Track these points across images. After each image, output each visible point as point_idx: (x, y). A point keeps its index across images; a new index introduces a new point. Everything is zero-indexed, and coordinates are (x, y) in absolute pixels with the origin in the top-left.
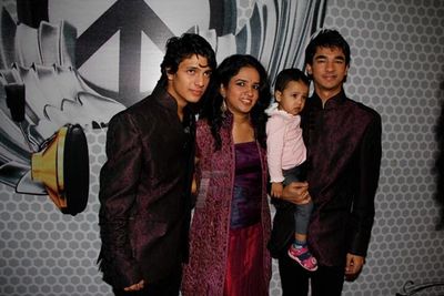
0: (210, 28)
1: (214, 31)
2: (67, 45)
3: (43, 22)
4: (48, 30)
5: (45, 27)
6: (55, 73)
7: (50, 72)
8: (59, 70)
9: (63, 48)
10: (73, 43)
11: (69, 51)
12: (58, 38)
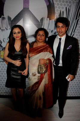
0: (47, 18)
1: (48, 19)
2: (9, 22)
3: (2, 16)
4: (4, 18)
5: (3, 17)
6: (6, 30)
7: (5, 30)
8: (7, 29)
9: (8, 23)
10: (10, 22)
11: (9, 24)
12: (6, 20)
